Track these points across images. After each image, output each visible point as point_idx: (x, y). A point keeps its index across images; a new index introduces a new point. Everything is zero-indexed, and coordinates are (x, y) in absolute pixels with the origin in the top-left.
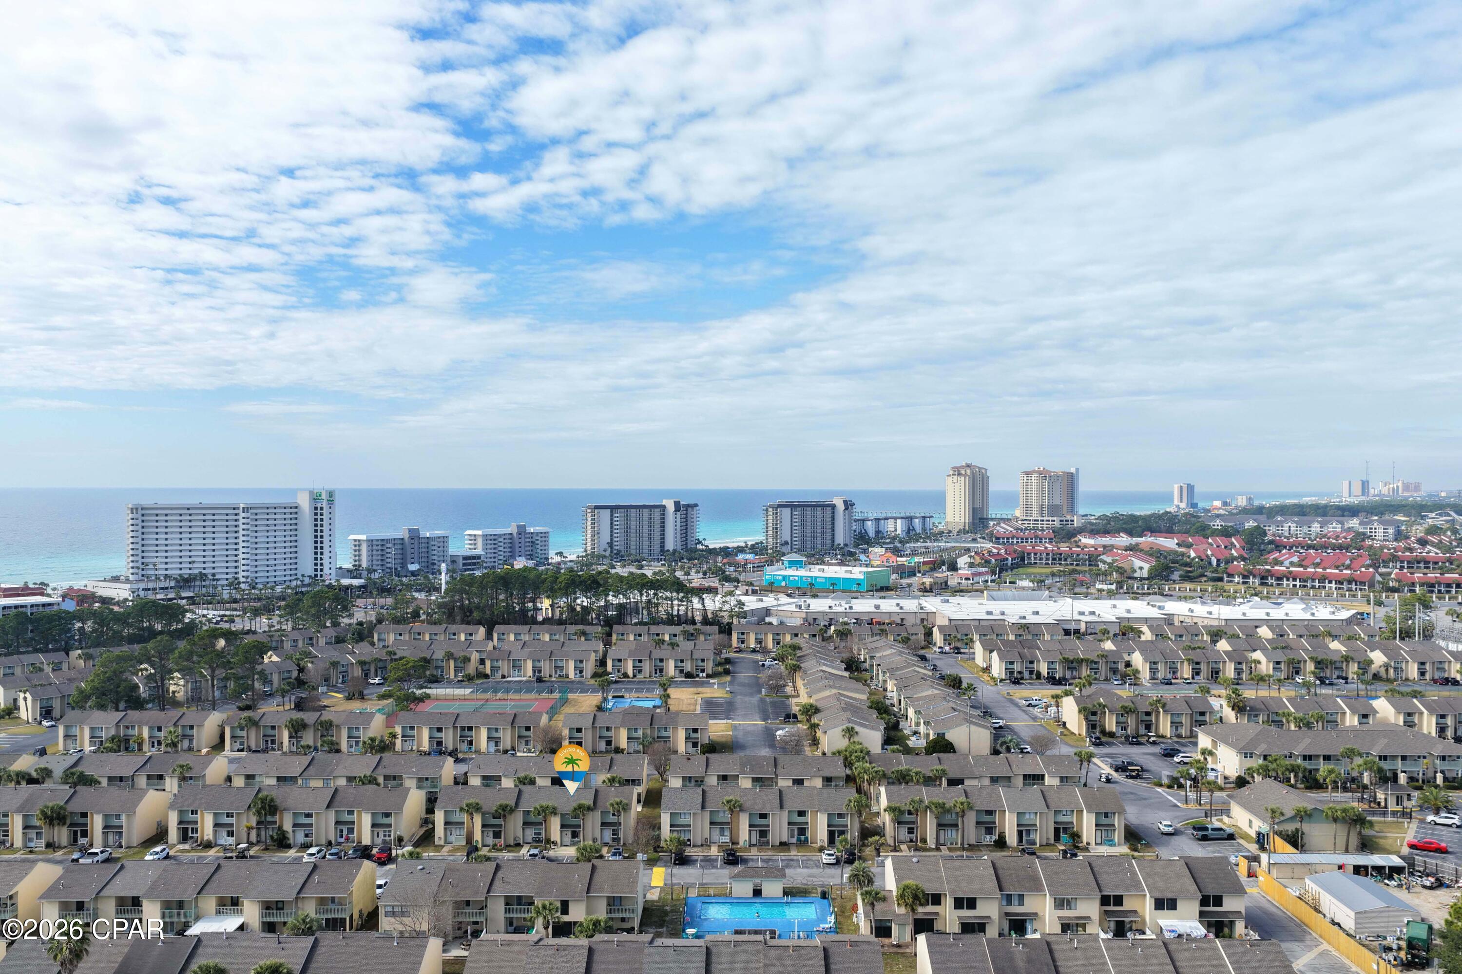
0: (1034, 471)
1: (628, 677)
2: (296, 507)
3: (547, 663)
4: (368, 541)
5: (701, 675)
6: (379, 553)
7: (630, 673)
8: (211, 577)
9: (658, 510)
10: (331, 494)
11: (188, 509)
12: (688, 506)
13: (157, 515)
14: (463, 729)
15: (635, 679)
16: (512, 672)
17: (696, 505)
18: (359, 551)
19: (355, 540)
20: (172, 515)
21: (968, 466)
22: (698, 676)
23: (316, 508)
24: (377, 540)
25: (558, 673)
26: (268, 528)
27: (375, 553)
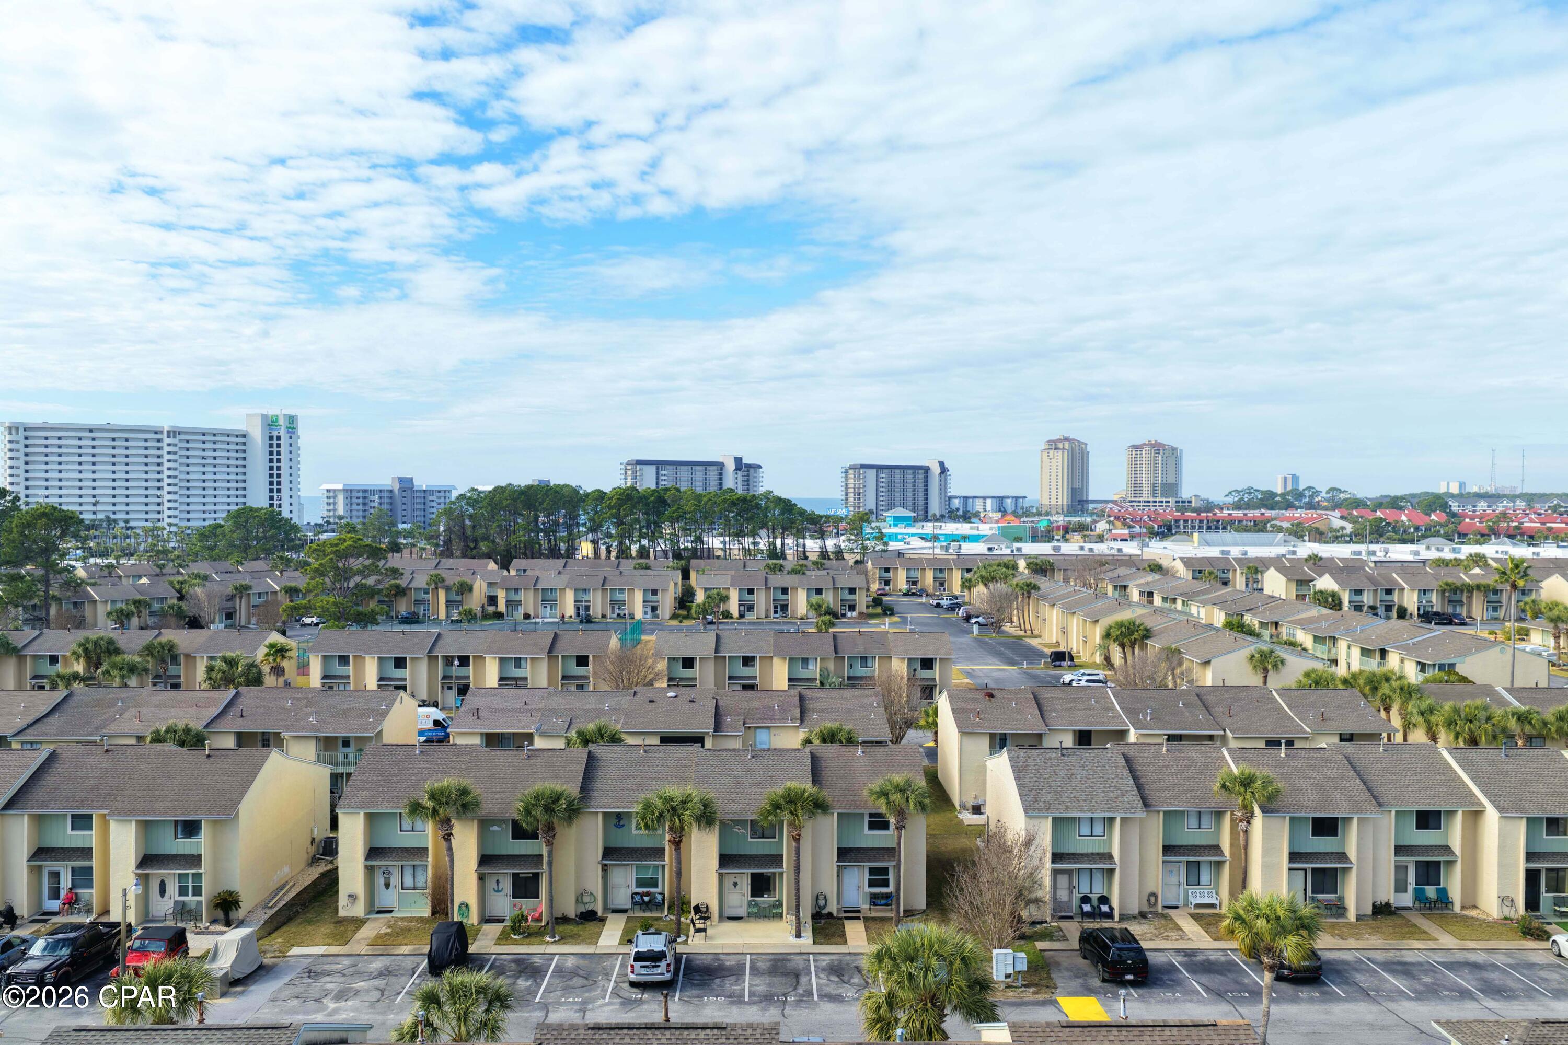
0: (1144, 444)
1: (732, 617)
2: (244, 436)
3: (599, 594)
4: (345, 491)
5: (849, 614)
6: (361, 507)
7: (735, 611)
8: (122, 524)
9: (715, 468)
10: (292, 421)
11: (91, 431)
12: (749, 466)
13: (46, 438)
14: (448, 661)
15: (743, 620)
16: (541, 610)
17: (759, 467)
18: (334, 504)
19: (328, 491)
20: (68, 438)
21: (1066, 439)
22: (844, 616)
23: (271, 438)
24: (358, 491)
25: (617, 611)
26: (204, 461)
27: (354, 507)
